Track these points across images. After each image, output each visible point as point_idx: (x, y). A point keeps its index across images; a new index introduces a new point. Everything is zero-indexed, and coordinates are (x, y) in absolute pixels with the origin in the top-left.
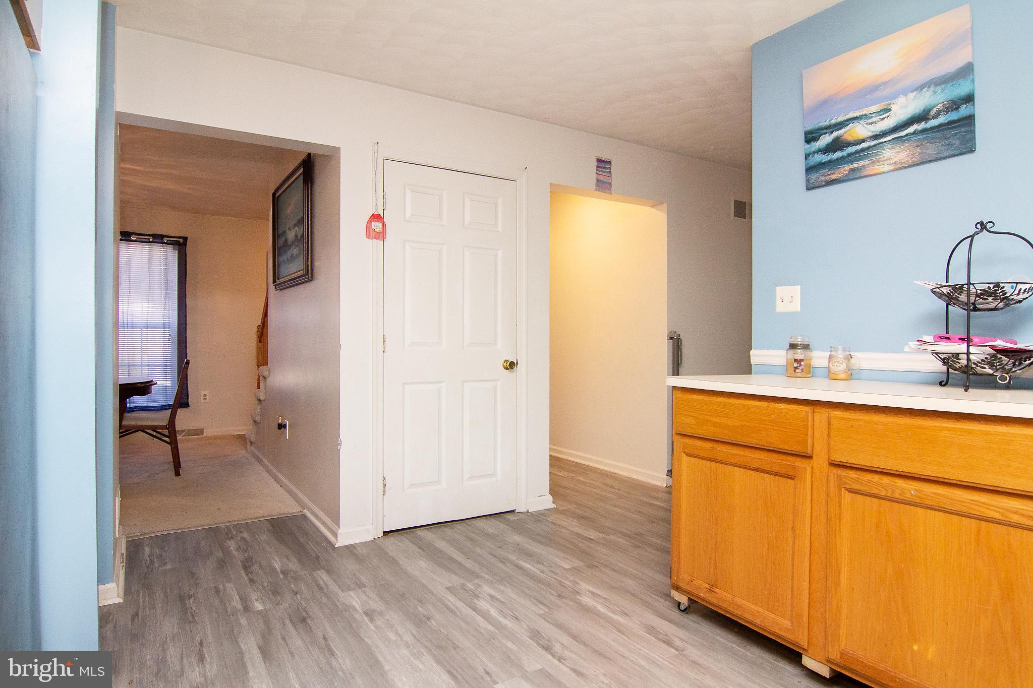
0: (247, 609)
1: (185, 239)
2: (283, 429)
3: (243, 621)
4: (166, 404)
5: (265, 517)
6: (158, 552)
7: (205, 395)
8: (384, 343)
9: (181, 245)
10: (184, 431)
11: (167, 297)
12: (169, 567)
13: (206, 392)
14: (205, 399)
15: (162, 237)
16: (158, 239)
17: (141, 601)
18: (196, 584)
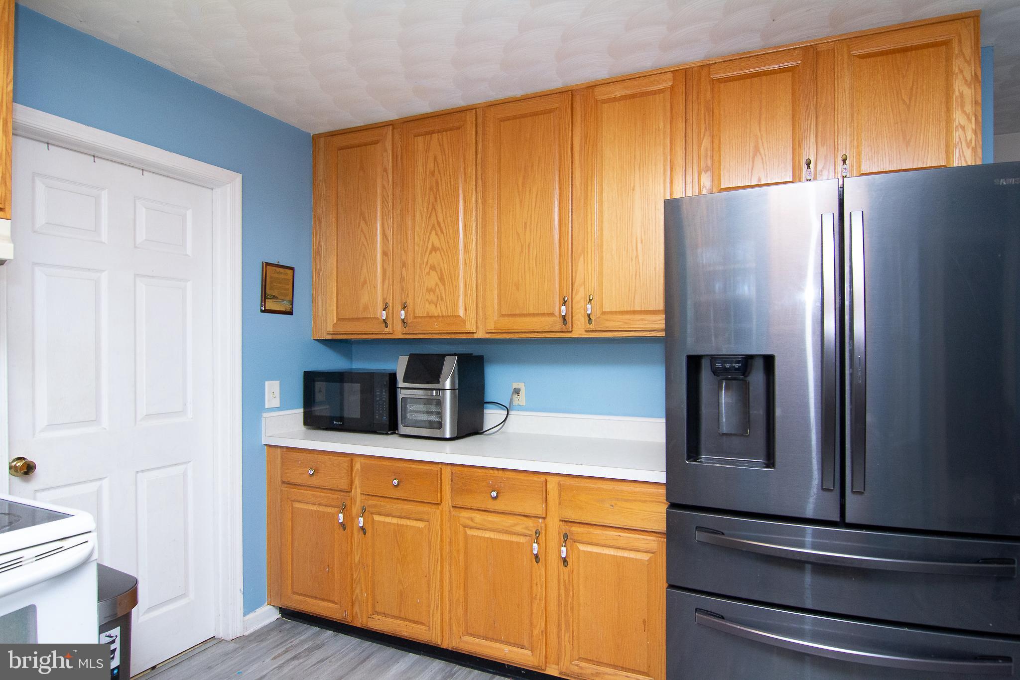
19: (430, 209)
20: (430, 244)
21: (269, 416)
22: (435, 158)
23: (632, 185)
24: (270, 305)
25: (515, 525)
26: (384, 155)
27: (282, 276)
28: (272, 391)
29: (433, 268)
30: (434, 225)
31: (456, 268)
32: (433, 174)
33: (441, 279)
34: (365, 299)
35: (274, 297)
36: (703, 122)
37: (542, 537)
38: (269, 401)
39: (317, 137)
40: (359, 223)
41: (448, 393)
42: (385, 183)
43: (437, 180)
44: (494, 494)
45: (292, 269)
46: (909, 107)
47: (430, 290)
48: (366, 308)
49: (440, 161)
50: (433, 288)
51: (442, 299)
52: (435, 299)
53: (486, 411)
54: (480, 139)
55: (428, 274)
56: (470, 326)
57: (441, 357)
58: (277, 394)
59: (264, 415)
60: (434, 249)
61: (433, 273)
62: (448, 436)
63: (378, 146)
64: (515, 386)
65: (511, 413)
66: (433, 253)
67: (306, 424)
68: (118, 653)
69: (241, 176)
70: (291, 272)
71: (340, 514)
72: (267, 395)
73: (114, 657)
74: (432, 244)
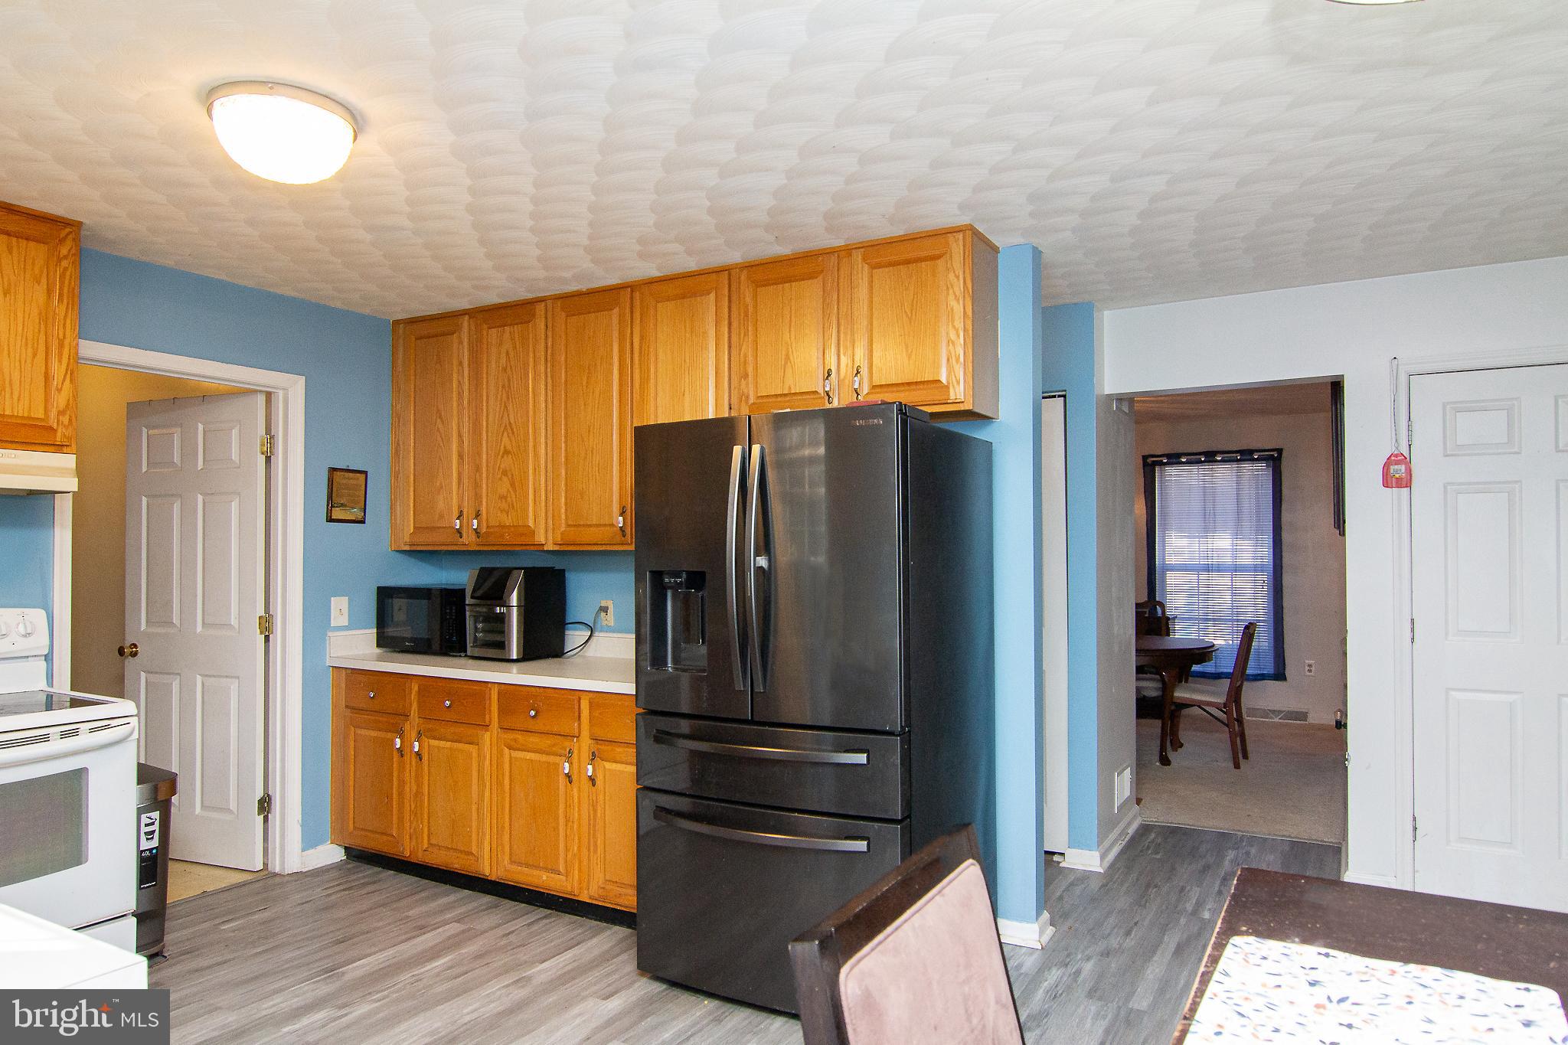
0: (1195, 912)
1: (1280, 451)
2: (1343, 729)
3: (1183, 921)
4: (1259, 672)
5: (1292, 838)
6: (1159, 840)
7: (1310, 666)
8: (1413, 630)
9: (1274, 459)
10: (1281, 712)
11: (1259, 530)
12: (1158, 857)
13: (1311, 662)
14: (1310, 671)
15: (1251, 452)
16: (1246, 455)
17: (1117, 877)
18: (1169, 878)
19: (502, 408)
20: (502, 447)
21: (335, 635)
22: (507, 353)
23: (683, 391)
24: (337, 514)
25: (554, 745)
26: (460, 347)
27: (352, 482)
28: (340, 608)
29: (505, 473)
30: (506, 426)
31: (526, 473)
32: (505, 370)
33: (513, 484)
34: (441, 505)
35: (342, 505)
36: (742, 328)
37: (575, 755)
38: (335, 619)
39: (396, 323)
40: (436, 422)
41: (515, 609)
42: (460, 378)
43: (509, 377)
44: (533, 713)
45: (366, 473)
46: (910, 319)
47: (503, 498)
48: (441, 516)
49: (511, 356)
50: (505, 494)
51: (513, 507)
52: (507, 508)
53: (567, 632)
54: (550, 334)
55: (500, 479)
56: (540, 538)
57: (508, 572)
58: (345, 610)
59: (330, 634)
60: (506, 452)
61: (505, 479)
62: (515, 657)
63: (455, 337)
64: (603, 604)
65: (596, 634)
66: (505, 456)
67: (379, 645)
68: (157, 834)
69: (304, 377)
70: (363, 476)
71: (397, 740)
72: (334, 613)
73: (152, 838)
74: (505, 447)
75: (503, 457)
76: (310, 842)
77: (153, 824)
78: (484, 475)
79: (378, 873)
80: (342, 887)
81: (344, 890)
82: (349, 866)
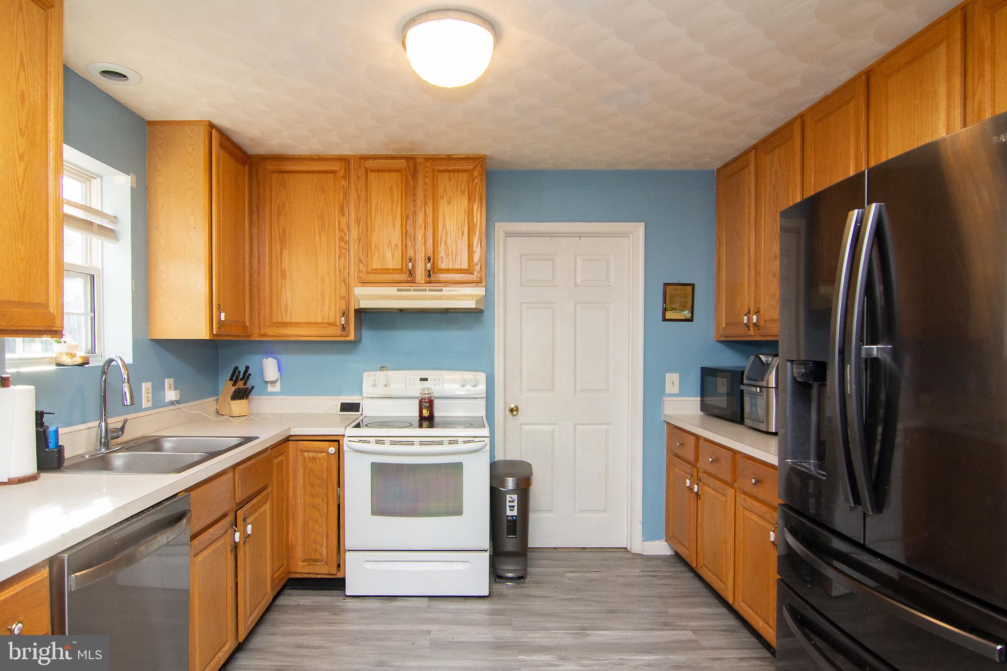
19: (773, 220)
21: (669, 399)
22: (776, 173)
24: (669, 315)
26: (750, 178)
27: (681, 292)
28: (672, 381)
29: (774, 275)
30: (775, 235)
33: (779, 284)
34: (739, 305)
35: (675, 309)
38: (668, 388)
40: (736, 241)
43: (777, 194)
44: (754, 481)
45: (693, 285)
47: (773, 296)
49: (779, 174)
50: (774, 292)
52: (775, 304)
55: (772, 280)
58: (677, 383)
59: (665, 398)
60: (776, 257)
63: (746, 170)
67: (702, 410)
68: (516, 508)
69: (644, 223)
70: (690, 288)
71: (687, 480)
72: (668, 384)
73: (513, 510)
74: (774, 253)
75: (773, 261)
76: (648, 535)
77: (513, 501)
78: (763, 278)
79: (682, 572)
80: (648, 574)
81: (651, 576)
82: (671, 560)
